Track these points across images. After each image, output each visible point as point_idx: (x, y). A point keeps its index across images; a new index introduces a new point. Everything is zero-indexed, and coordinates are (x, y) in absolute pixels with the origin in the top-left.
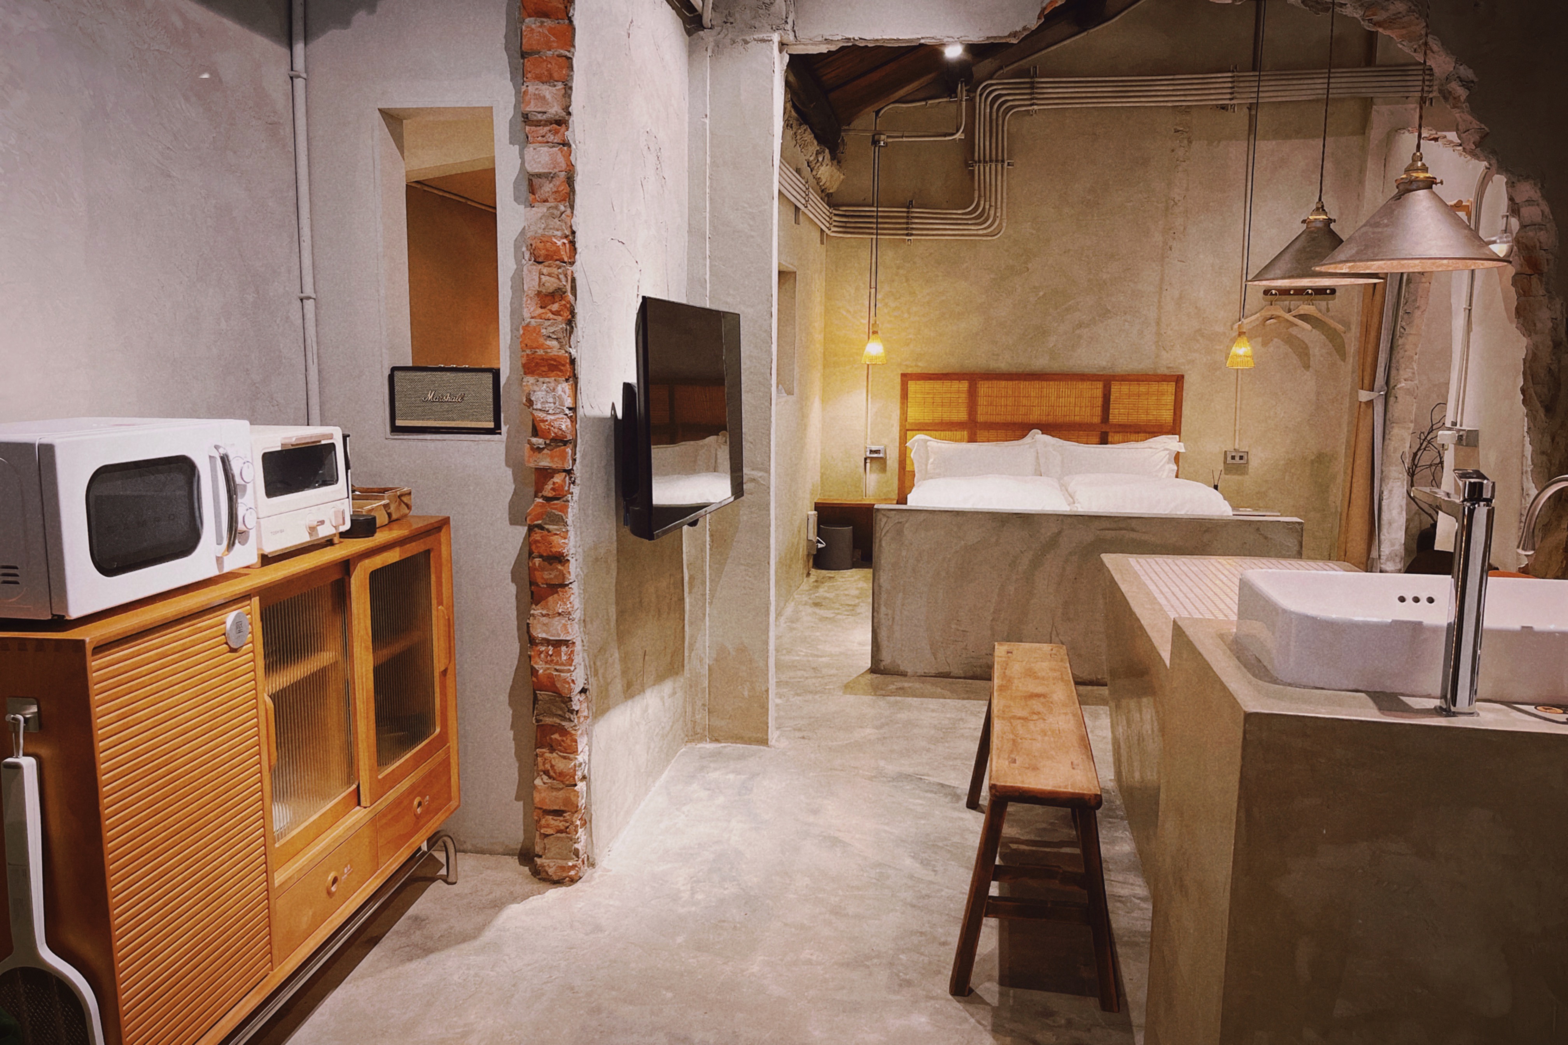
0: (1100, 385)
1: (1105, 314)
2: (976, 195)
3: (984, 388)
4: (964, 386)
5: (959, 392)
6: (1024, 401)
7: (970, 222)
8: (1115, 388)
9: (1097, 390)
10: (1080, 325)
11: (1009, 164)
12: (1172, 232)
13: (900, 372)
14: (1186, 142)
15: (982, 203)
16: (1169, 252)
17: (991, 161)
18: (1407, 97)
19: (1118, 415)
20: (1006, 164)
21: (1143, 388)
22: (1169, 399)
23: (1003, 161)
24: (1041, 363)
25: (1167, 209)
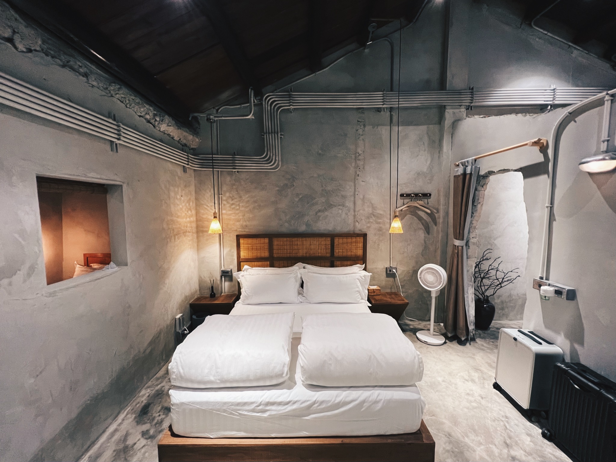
0: (329, 239)
1: (330, 206)
2: (266, 150)
3: (276, 242)
4: (267, 240)
5: (264, 243)
6: (296, 247)
7: (263, 162)
8: (336, 240)
9: (328, 241)
10: (319, 211)
11: (281, 135)
12: (359, 168)
13: (236, 234)
14: (362, 126)
15: (269, 153)
16: (358, 177)
17: (272, 133)
18: (461, 106)
19: (338, 252)
20: (279, 134)
21: (349, 240)
22: (361, 245)
23: (278, 133)
24: (302, 228)
25: (356, 157)
